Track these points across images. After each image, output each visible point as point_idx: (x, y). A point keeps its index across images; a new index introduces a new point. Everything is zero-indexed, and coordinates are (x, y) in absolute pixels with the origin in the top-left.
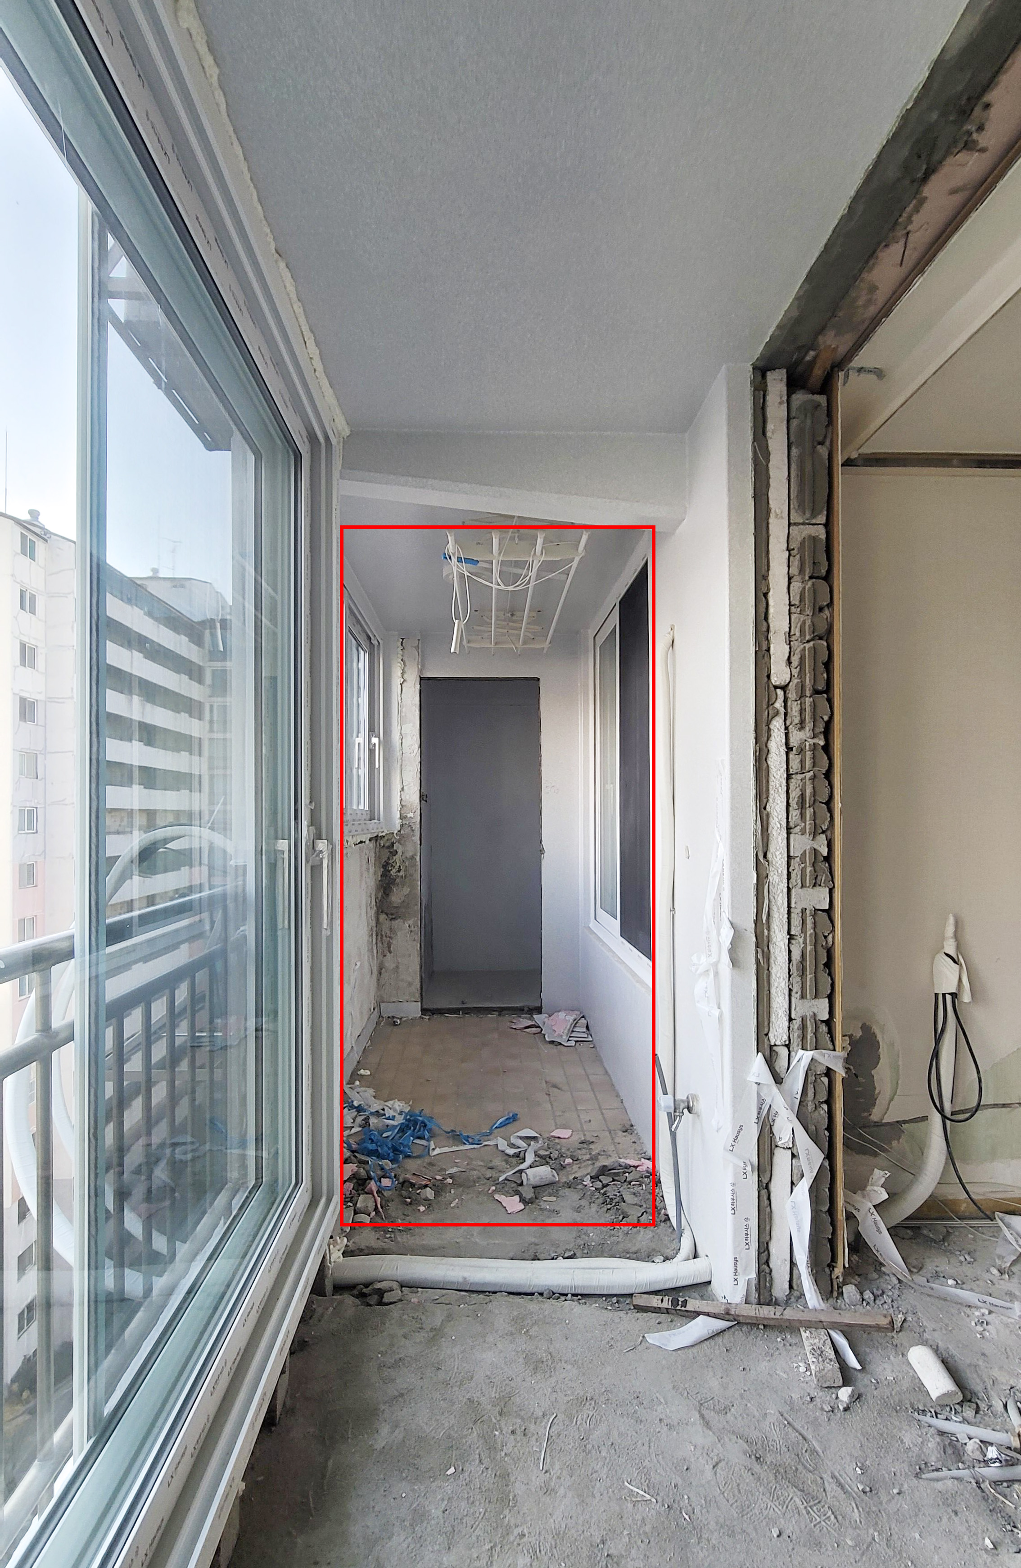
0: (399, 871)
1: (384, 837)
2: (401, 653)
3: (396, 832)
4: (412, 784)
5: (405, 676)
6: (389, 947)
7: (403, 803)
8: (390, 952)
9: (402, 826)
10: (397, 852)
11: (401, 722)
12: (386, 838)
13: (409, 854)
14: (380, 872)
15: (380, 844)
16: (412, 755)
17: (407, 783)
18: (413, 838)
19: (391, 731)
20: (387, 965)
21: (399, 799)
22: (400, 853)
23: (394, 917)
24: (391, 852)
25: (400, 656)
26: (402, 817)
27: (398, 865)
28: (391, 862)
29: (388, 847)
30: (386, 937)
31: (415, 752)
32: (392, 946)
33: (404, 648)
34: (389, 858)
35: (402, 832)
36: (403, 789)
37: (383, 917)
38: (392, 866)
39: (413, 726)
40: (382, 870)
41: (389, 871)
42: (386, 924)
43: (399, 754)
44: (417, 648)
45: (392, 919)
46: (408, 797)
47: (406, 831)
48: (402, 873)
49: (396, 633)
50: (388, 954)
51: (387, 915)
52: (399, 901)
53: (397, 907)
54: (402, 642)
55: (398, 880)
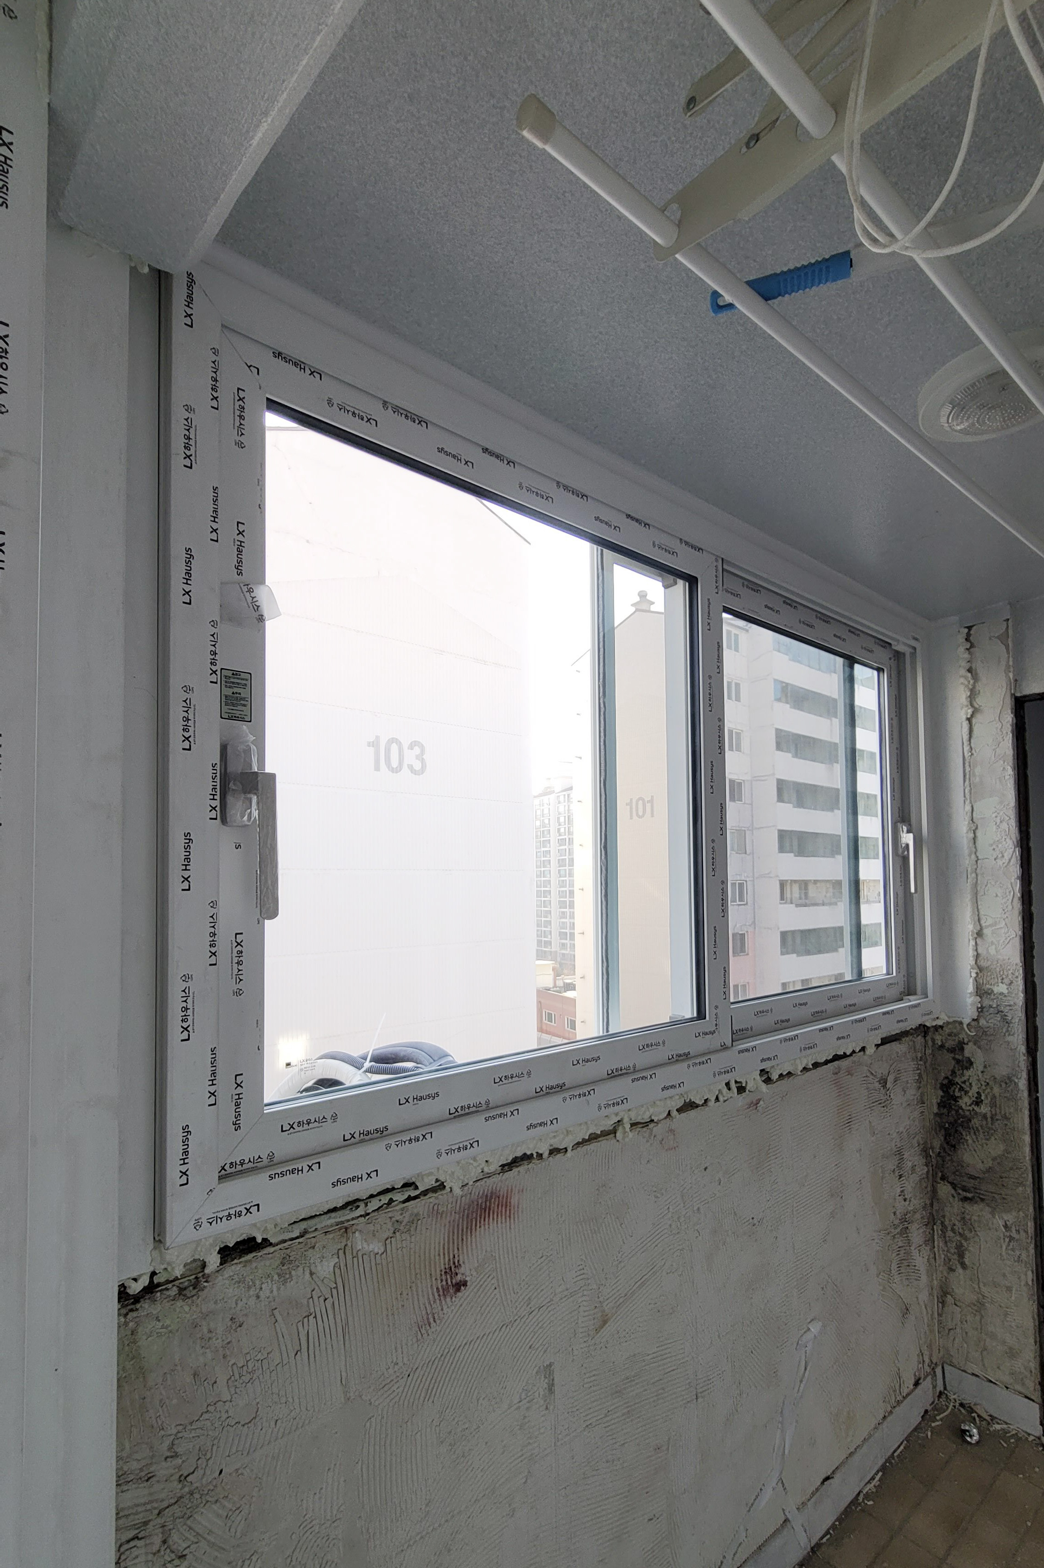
0: (978, 1102)
1: (941, 1027)
2: (966, 655)
3: (966, 1021)
4: (1003, 924)
5: (979, 701)
6: (961, 1255)
7: (982, 963)
8: (964, 1266)
9: (981, 1010)
10: (971, 1063)
11: (973, 794)
12: (947, 1030)
13: (1002, 1071)
14: (934, 1097)
15: (933, 1040)
16: (1000, 862)
17: (990, 921)
18: (1010, 1038)
19: (949, 816)
20: (958, 1291)
21: (971, 953)
22: (978, 1064)
23: (969, 1195)
24: (958, 1061)
25: (964, 664)
26: (981, 991)
27: (975, 1089)
28: (957, 1080)
29: (952, 1050)
30: (953, 1230)
31: (1007, 856)
32: (967, 1255)
33: (972, 646)
34: (953, 1072)
35: (982, 1022)
36: (979, 934)
37: (944, 1189)
38: (961, 1089)
39: (1001, 803)
40: (941, 1093)
41: (955, 1099)
42: (953, 1208)
43: (967, 862)
44: (1003, 638)
45: (965, 1199)
46: (992, 951)
47: (990, 1022)
48: (984, 1109)
49: (955, 619)
50: (960, 1270)
51: (954, 1188)
52: (980, 1166)
53: (975, 1178)
54: (968, 635)
55: (976, 1122)
